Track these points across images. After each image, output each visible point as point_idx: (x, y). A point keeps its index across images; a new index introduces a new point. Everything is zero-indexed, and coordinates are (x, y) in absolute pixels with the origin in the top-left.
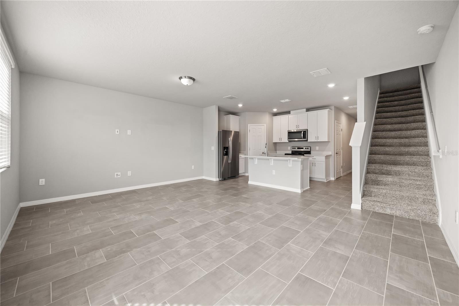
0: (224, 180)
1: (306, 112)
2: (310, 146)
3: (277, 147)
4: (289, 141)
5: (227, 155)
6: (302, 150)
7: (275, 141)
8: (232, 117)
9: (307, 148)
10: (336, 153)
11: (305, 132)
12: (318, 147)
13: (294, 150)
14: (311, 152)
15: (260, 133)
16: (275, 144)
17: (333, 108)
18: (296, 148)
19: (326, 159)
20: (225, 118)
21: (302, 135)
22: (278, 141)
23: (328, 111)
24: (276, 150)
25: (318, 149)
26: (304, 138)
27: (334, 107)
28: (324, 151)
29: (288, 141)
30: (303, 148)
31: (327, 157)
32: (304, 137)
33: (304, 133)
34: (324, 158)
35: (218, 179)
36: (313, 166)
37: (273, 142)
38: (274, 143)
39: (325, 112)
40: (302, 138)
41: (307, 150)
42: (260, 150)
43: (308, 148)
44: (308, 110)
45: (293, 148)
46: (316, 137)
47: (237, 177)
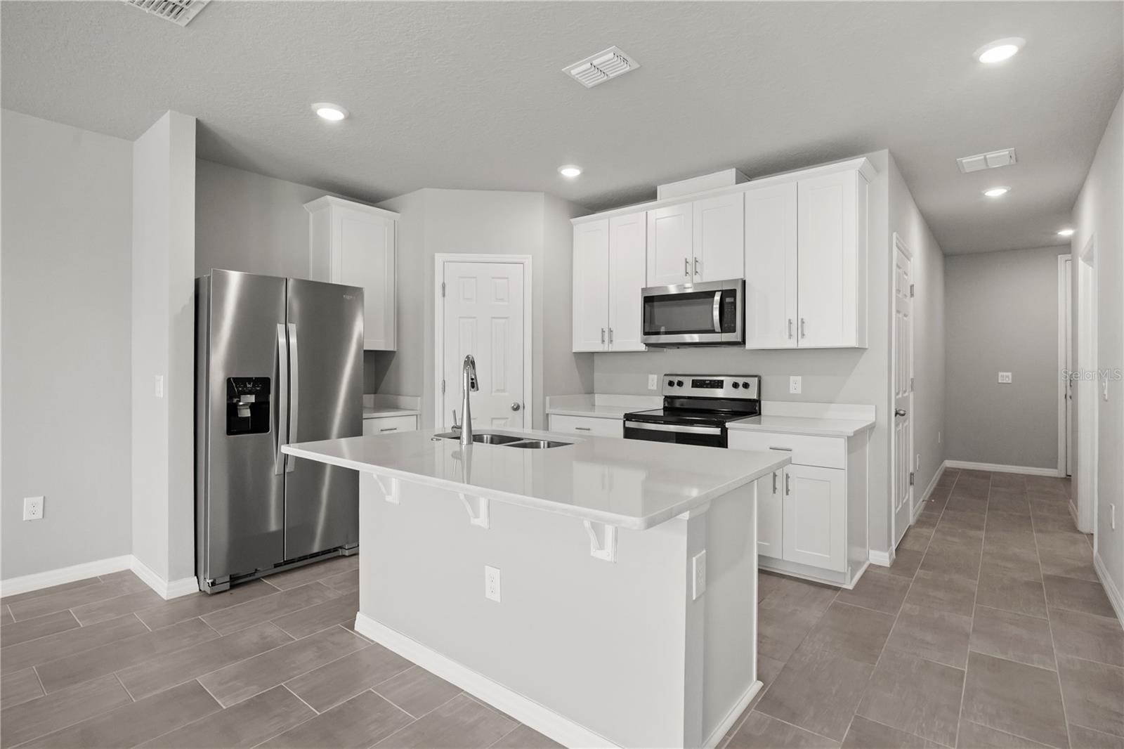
0: (232, 587)
1: (737, 183)
2: (760, 374)
3: (597, 376)
4: (647, 345)
5: (266, 429)
6: (719, 393)
7: (580, 346)
8: (338, 207)
9: (741, 381)
10: (897, 414)
11: (728, 294)
12: (799, 379)
13: (676, 391)
14: (762, 402)
15: (502, 300)
16: (587, 358)
17: (883, 156)
18: (688, 382)
19: (851, 450)
20: (311, 216)
21: (716, 313)
22: (599, 347)
23: (861, 174)
24: (590, 391)
25: (799, 391)
26: (723, 330)
27: (886, 152)
28: (832, 402)
29: (643, 348)
30: (722, 382)
31: (856, 441)
32: (727, 323)
33: (728, 300)
34: (842, 444)
35: (190, 585)
36: (775, 489)
37: (574, 351)
38: (577, 354)
39: (846, 173)
40: (713, 331)
41: (741, 394)
42: (504, 391)
43: (746, 386)
44: (749, 173)
45: (671, 384)
46: (790, 323)
47: (347, 553)
